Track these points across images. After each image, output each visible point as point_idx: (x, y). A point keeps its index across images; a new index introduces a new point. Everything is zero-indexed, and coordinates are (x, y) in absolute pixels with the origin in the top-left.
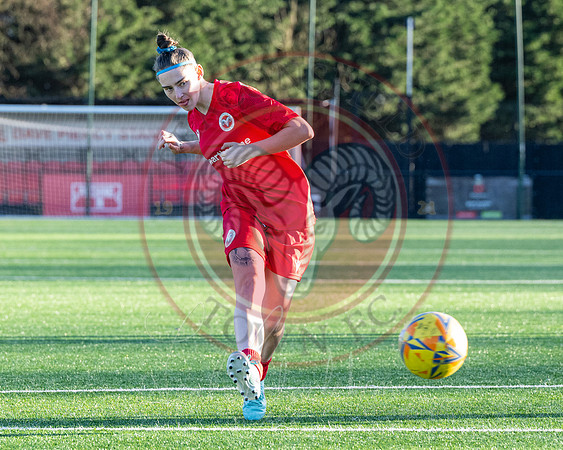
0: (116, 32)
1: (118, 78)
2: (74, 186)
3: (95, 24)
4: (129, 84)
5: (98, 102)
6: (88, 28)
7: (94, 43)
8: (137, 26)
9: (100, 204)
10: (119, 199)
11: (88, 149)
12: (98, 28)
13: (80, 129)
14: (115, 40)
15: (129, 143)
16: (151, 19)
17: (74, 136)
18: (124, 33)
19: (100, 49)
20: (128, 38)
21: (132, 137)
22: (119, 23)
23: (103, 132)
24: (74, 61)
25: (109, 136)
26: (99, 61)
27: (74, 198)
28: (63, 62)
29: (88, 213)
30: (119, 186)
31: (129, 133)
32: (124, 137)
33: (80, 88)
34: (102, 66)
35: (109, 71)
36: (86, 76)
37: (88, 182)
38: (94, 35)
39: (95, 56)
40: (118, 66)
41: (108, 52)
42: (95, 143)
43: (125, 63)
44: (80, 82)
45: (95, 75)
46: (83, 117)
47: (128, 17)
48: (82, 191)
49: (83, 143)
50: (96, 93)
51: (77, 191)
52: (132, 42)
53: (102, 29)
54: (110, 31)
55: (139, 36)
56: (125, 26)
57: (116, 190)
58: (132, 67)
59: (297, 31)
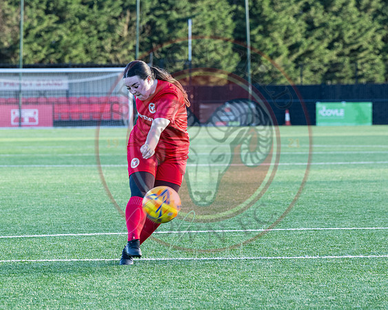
0: (34, 28)
1: (35, 52)
2: (12, 111)
3: (22, 23)
4: (42, 56)
5: (25, 67)
6: (19, 26)
7: (23, 34)
8: (45, 25)
9: (26, 120)
10: (36, 118)
11: (20, 91)
12: (24, 25)
13: (15, 80)
14: (33, 32)
15: (42, 88)
16: (53, 21)
17: (12, 84)
18: (39, 28)
19: (25, 37)
20: (41, 31)
21: (44, 85)
22: (35, 23)
23: (27, 82)
24: (12, 44)
25: (31, 84)
26: (25, 43)
27: (13, 118)
28: (6, 44)
29: (20, 126)
30: (37, 111)
31: (42, 82)
32: (39, 85)
33: (15, 58)
34: (27, 46)
35: (31, 49)
36: (18, 51)
37: (20, 109)
38: (22, 29)
39: (23, 41)
40: (35, 46)
41: (30, 38)
42: (23, 88)
43: (39, 44)
44: (16, 55)
45: (23, 51)
46: (17, 74)
47: (40, 19)
48: (17, 114)
49: (17, 88)
50: (24, 60)
51: (14, 113)
52: (43, 33)
53: (27, 26)
54: (31, 27)
55: (46, 30)
56: (38, 25)
57: (35, 113)
58: (43, 47)
59: (130, 26)
